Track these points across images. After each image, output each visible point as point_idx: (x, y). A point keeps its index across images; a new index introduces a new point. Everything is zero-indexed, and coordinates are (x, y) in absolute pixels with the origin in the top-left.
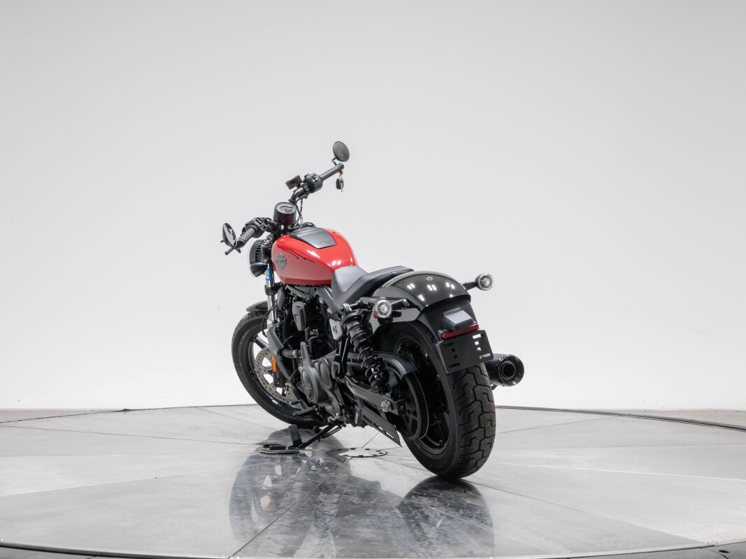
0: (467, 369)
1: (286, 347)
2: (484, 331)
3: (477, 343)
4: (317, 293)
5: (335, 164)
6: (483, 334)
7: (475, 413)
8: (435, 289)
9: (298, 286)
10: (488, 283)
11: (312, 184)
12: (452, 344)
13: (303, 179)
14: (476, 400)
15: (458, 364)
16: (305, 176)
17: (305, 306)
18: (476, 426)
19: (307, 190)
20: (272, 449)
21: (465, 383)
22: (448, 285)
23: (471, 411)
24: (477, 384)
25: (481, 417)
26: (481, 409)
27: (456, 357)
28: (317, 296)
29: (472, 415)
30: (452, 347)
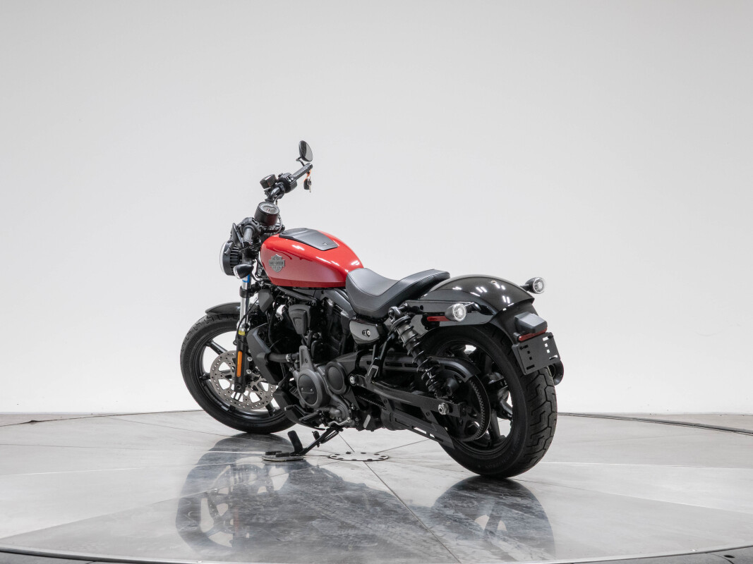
0: (538, 371)
1: (273, 351)
2: (551, 333)
3: (546, 345)
4: (325, 295)
5: (304, 165)
6: (551, 336)
7: (546, 413)
8: (486, 291)
9: (297, 288)
10: (540, 285)
11: (289, 183)
12: (526, 347)
13: (277, 178)
14: (547, 400)
15: (533, 366)
16: (279, 176)
17: (311, 310)
18: (546, 426)
19: (284, 189)
20: (278, 456)
21: (537, 384)
22: (497, 286)
23: (543, 411)
24: (548, 385)
25: (550, 417)
26: (550, 409)
27: (531, 358)
28: (326, 299)
29: (543, 415)
30: (527, 349)
